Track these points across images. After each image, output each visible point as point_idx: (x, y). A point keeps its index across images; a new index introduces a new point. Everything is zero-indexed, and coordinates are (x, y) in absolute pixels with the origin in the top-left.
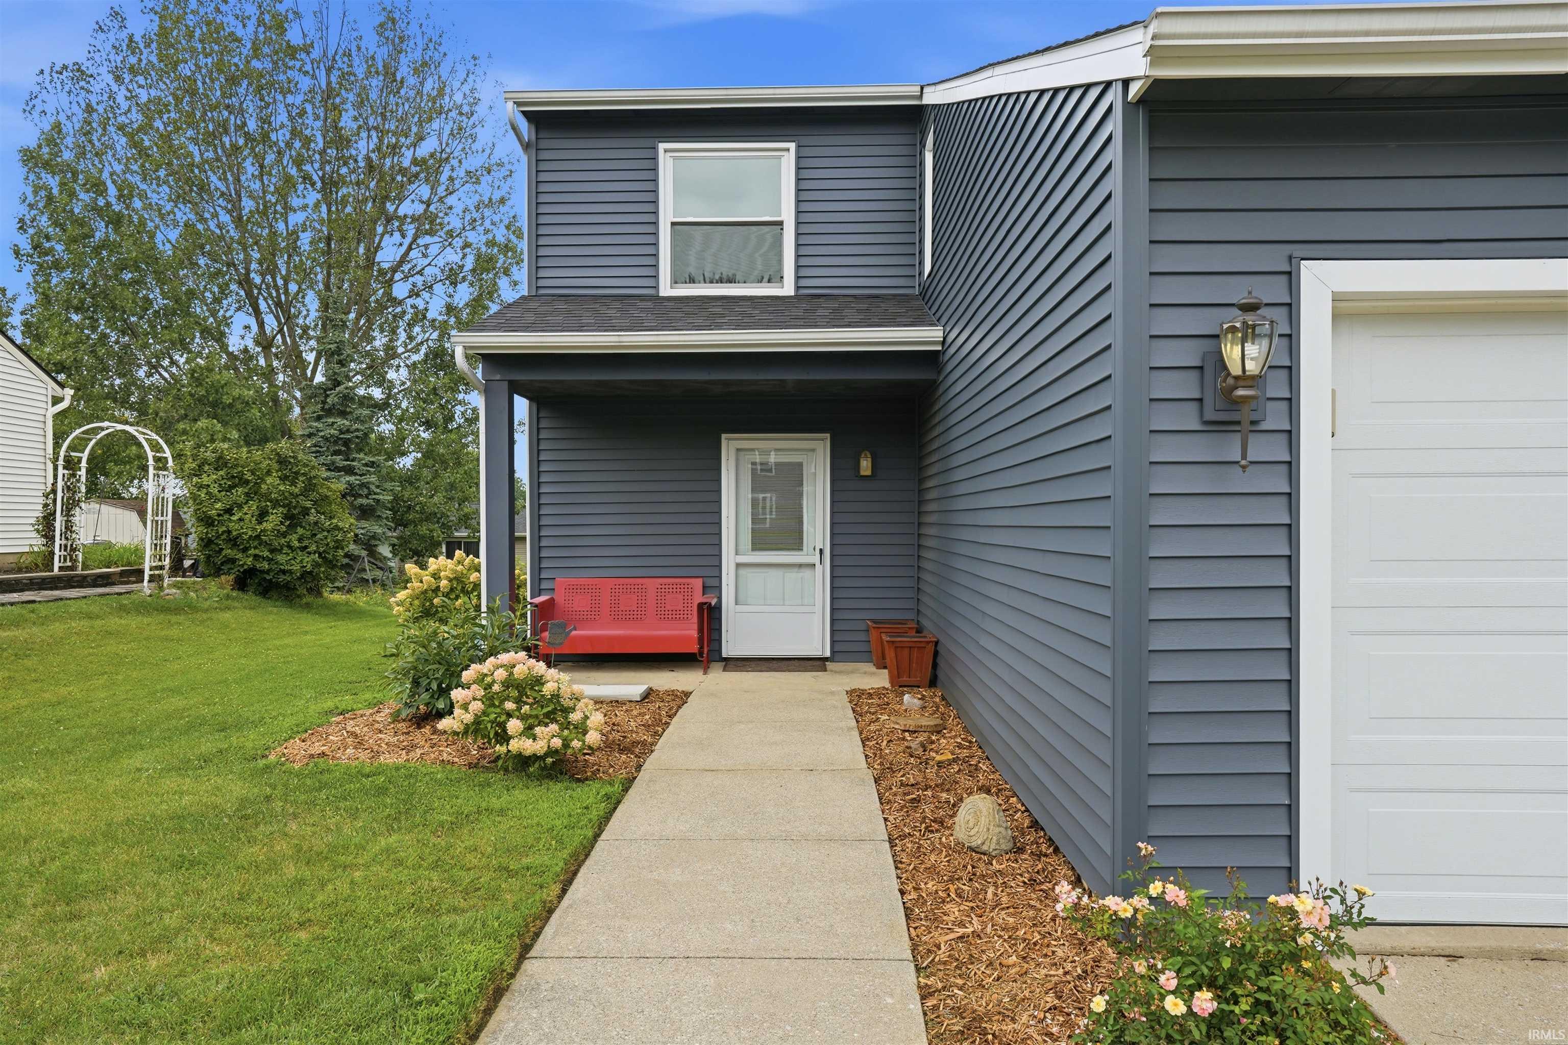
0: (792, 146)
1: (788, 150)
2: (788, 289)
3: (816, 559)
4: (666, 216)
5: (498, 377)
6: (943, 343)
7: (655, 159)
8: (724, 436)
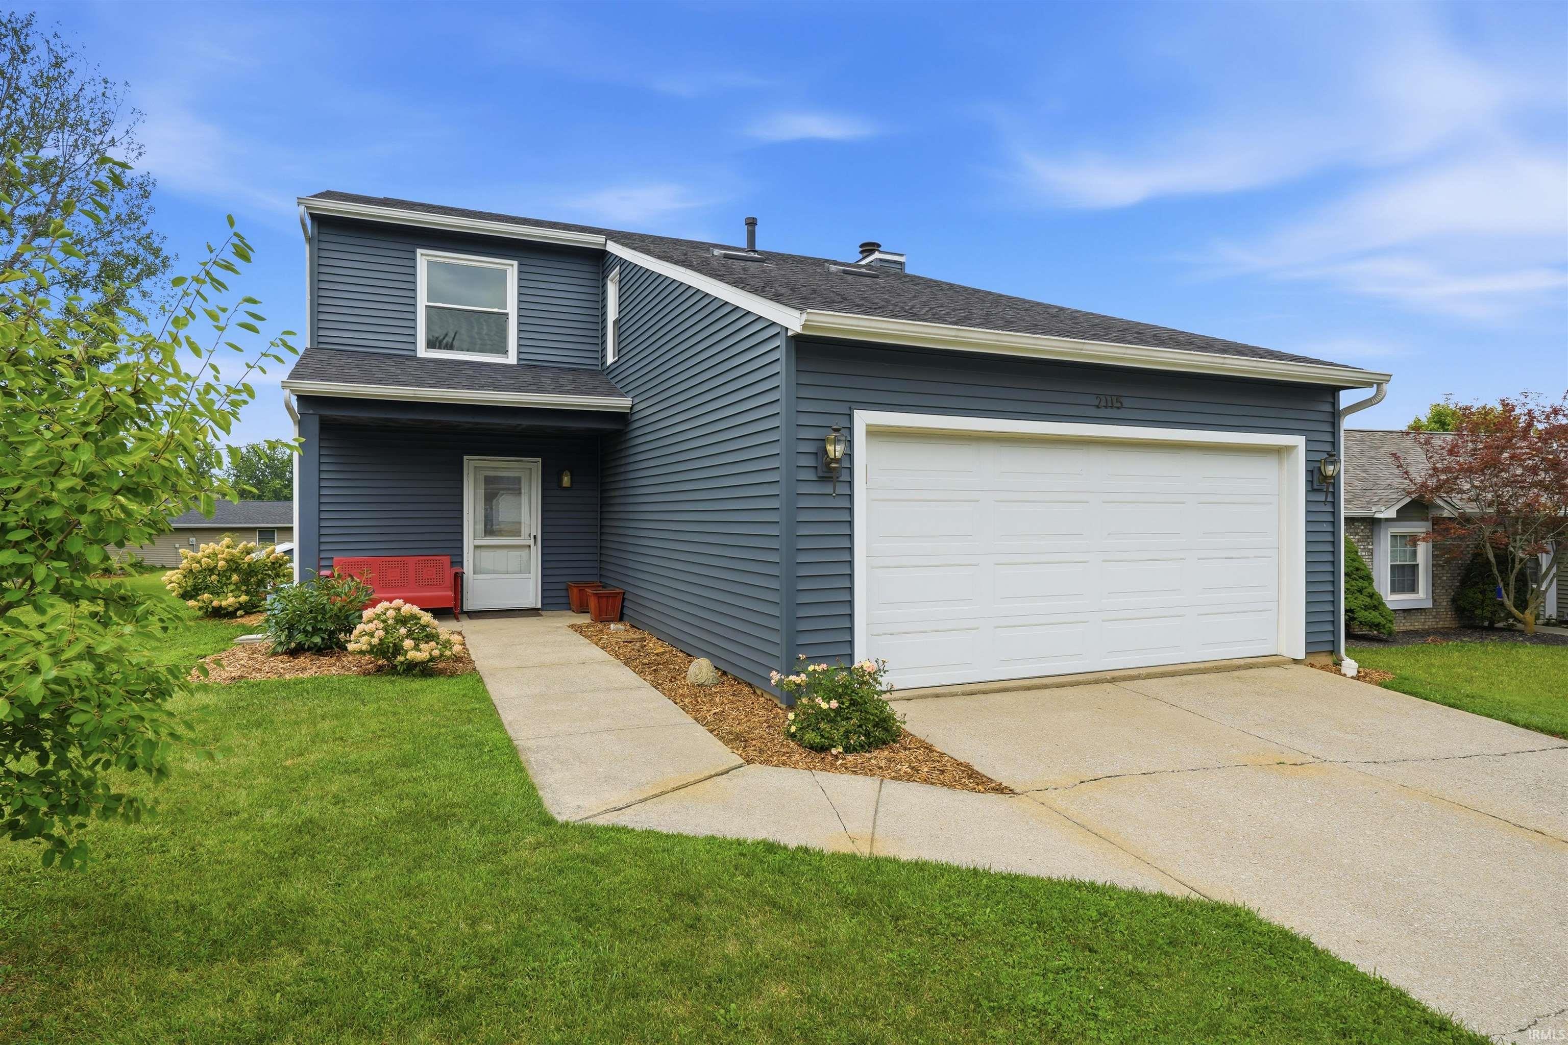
0: (515, 263)
1: (512, 265)
2: (512, 359)
3: (532, 542)
4: (422, 300)
5: (311, 412)
6: (631, 408)
7: (414, 260)
8: (465, 457)
